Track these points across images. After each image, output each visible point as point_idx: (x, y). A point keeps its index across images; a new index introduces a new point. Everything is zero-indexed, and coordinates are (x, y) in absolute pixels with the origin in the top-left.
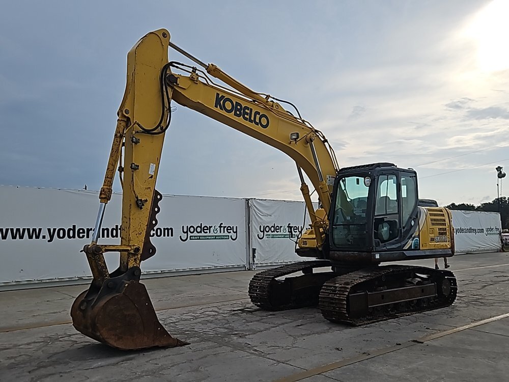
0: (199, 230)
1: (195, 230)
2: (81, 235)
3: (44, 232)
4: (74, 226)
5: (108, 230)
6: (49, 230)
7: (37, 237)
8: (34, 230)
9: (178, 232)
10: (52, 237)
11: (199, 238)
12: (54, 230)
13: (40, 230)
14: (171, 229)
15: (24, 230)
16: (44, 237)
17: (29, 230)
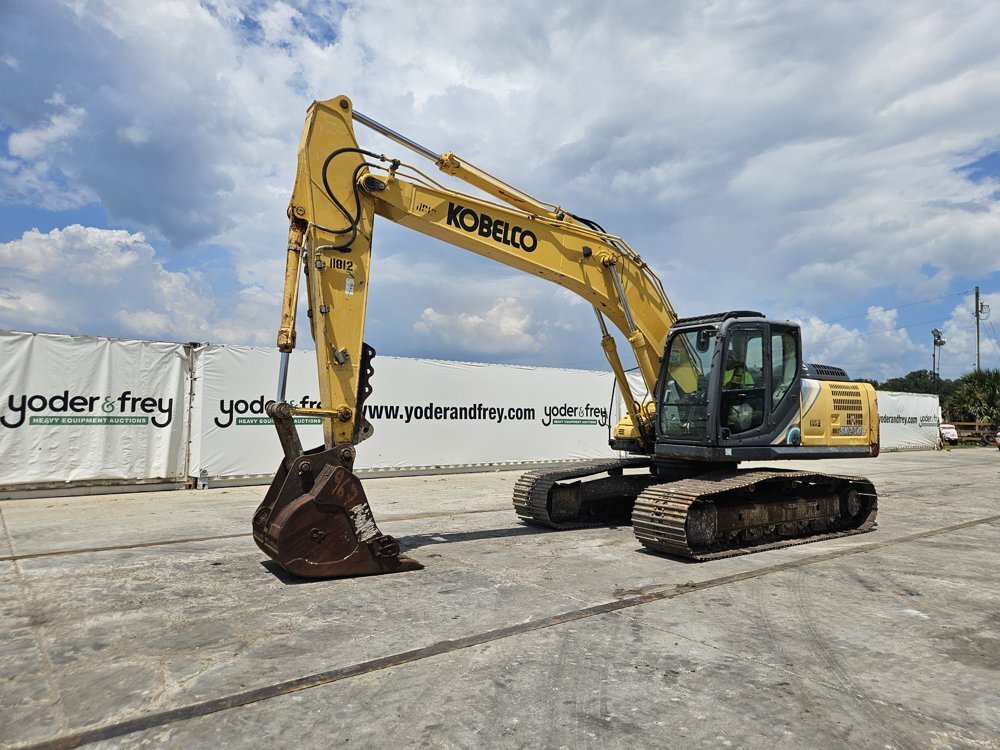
0: (563, 411)
1: (559, 411)
2: (438, 415)
3: (402, 411)
4: (431, 404)
5: (465, 409)
6: (406, 408)
7: (395, 417)
8: (392, 408)
9: (540, 414)
10: (409, 417)
11: (563, 422)
12: (412, 408)
13: (398, 408)
14: (533, 410)
15: (382, 407)
16: (401, 417)
17: (386, 407)
